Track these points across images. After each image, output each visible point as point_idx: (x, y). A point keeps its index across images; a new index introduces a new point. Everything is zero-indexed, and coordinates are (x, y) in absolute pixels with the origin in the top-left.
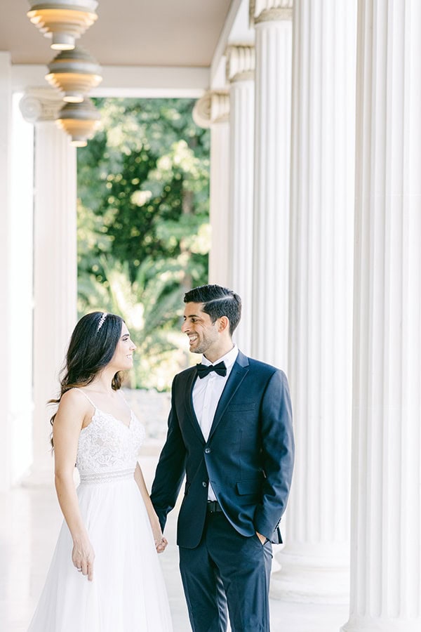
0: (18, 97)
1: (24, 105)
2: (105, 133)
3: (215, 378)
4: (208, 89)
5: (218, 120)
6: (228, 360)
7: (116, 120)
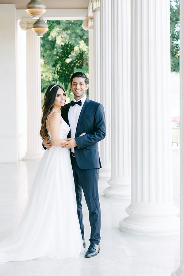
0: (19, 21)
1: (21, 24)
2: (55, 38)
3: (77, 106)
4: (87, 16)
5: (91, 28)
6: (82, 100)
7: (59, 33)
